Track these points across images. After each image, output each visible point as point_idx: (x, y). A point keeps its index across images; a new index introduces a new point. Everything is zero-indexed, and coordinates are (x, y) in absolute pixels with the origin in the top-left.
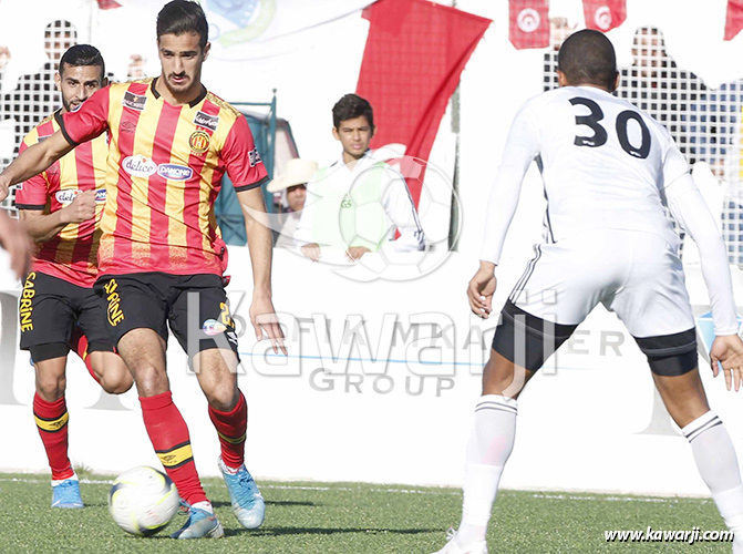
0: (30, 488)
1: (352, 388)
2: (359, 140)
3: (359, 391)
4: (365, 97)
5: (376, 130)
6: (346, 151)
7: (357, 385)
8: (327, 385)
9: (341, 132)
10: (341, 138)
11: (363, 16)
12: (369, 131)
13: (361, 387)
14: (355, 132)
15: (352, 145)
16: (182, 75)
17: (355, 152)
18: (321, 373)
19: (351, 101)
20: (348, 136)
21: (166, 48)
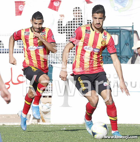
16: (99, 24)
21: (95, 17)
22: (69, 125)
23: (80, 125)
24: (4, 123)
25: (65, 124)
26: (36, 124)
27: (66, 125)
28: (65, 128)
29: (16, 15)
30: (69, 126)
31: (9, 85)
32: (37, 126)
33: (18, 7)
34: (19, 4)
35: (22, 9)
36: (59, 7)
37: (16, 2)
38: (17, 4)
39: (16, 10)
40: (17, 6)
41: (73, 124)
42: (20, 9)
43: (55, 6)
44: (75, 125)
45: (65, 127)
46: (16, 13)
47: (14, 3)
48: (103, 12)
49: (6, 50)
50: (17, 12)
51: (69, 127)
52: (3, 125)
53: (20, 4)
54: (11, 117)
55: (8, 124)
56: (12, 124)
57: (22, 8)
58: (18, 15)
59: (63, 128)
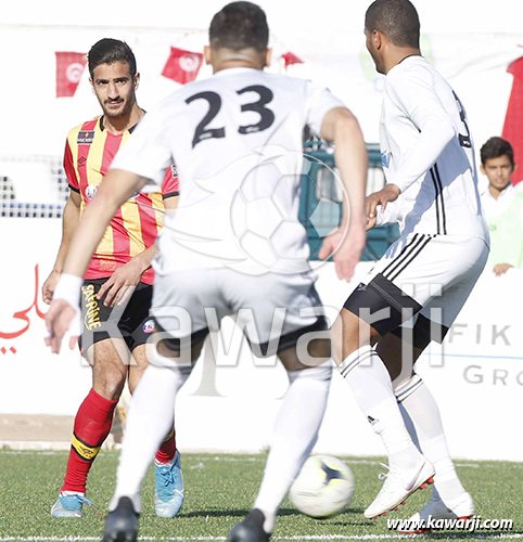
0: (230, 465)
1: (499, 381)
2: (502, 176)
3: (504, 383)
4: (509, 140)
5: (516, 167)
6: (491, 185)
7: (503, 379)
8: (477, 379)
9: (488, 169)
10: (487, 173)
11: (508, 71)
12: (510, 168)
13: (506, 380)
14: (499, 170)
15: (496, 180)
16: (118, 99)
17: (498, 185)
18: (471, 369)
19: (495, 143)
20: (493, 173)
21: (100, 78)
22: (217, 455)
23: (252, 456)
24: (7, 443)
25: (202, 451)
26: (110, 447)
27: (205, 455)
28: (201, 464)
29: (58, 96)
30: (217, 459)
31: (27, 319)
32: (111, 455)
33: (64, 71)
34: (70, 59)
35: (76, 76)
36: (196, 74)
37: (58, 54)
38: (62, 59)
39: (58, 80)
40: (61, 67)
41: (230, 452)
42: (72, 78)
43: (184, 73)
44: (236, 456)
45: (202, 461)
46: (58, 89)
47: (54, 57)
48: (128, 56)
49: (20, 206)
50: (62, 85)
51: (217, 462)
52: (4, 447)
53: (74, 62)
54: (32, 423)
55: (19, 445)
56: (32, 445)
57: (76, 72)
58: (64, 95)
59: (197, 463)
